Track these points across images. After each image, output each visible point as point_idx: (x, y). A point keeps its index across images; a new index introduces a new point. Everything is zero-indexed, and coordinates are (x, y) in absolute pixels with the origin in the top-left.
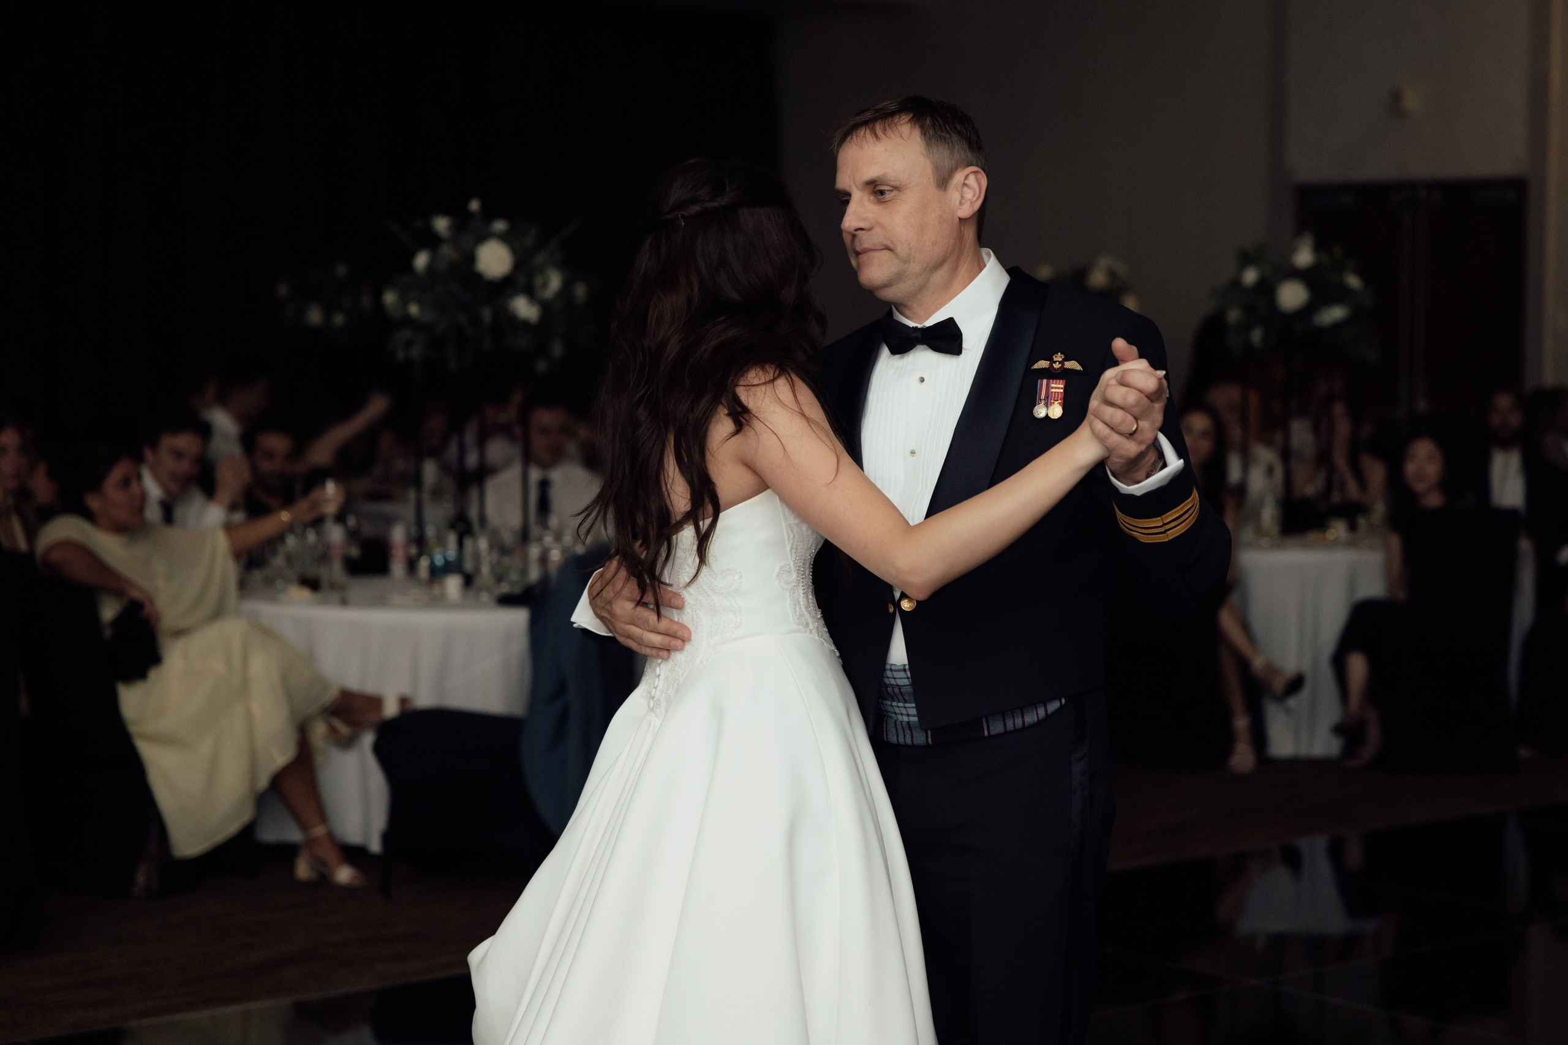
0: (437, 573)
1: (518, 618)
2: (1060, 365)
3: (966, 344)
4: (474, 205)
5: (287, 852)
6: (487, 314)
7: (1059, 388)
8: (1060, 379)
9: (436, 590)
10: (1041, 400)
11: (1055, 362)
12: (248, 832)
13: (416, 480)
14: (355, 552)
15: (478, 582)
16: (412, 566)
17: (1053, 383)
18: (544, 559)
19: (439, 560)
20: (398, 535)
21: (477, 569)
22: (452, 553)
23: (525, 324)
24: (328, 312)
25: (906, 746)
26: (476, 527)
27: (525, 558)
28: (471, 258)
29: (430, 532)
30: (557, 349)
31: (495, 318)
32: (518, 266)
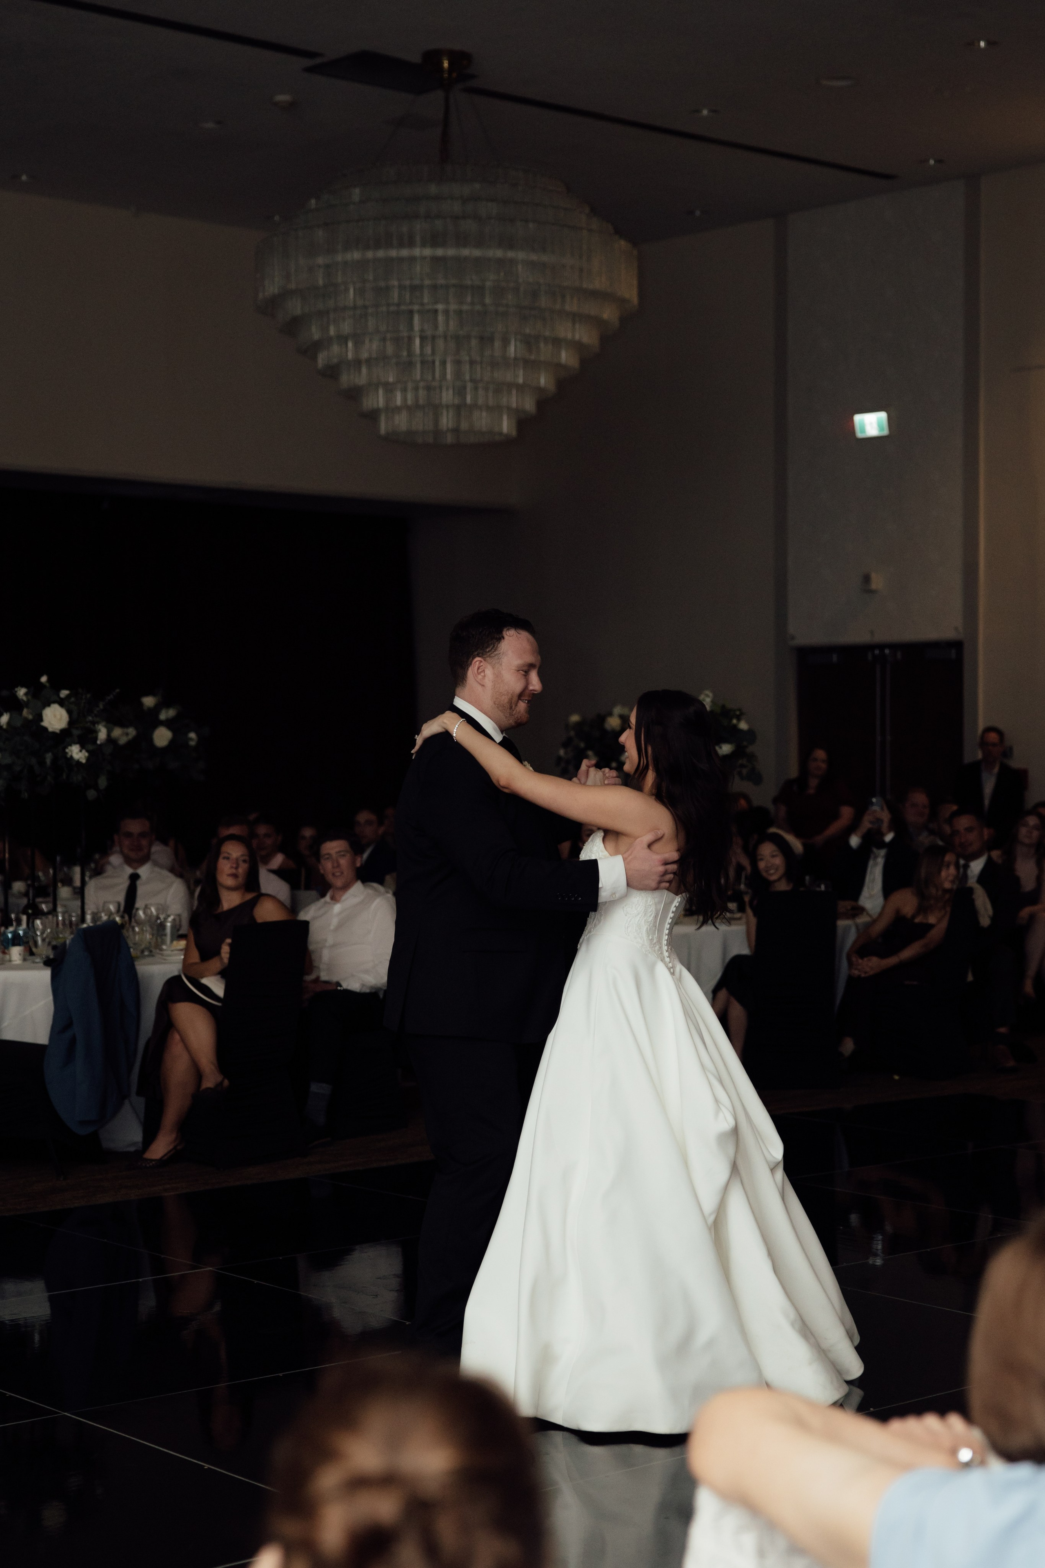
4: (45, 679)
6: (50, 757)
23: (78, 762)
28: (39, 717)
30: (103, 782)
31: (55, 760)
32: (71, 723)
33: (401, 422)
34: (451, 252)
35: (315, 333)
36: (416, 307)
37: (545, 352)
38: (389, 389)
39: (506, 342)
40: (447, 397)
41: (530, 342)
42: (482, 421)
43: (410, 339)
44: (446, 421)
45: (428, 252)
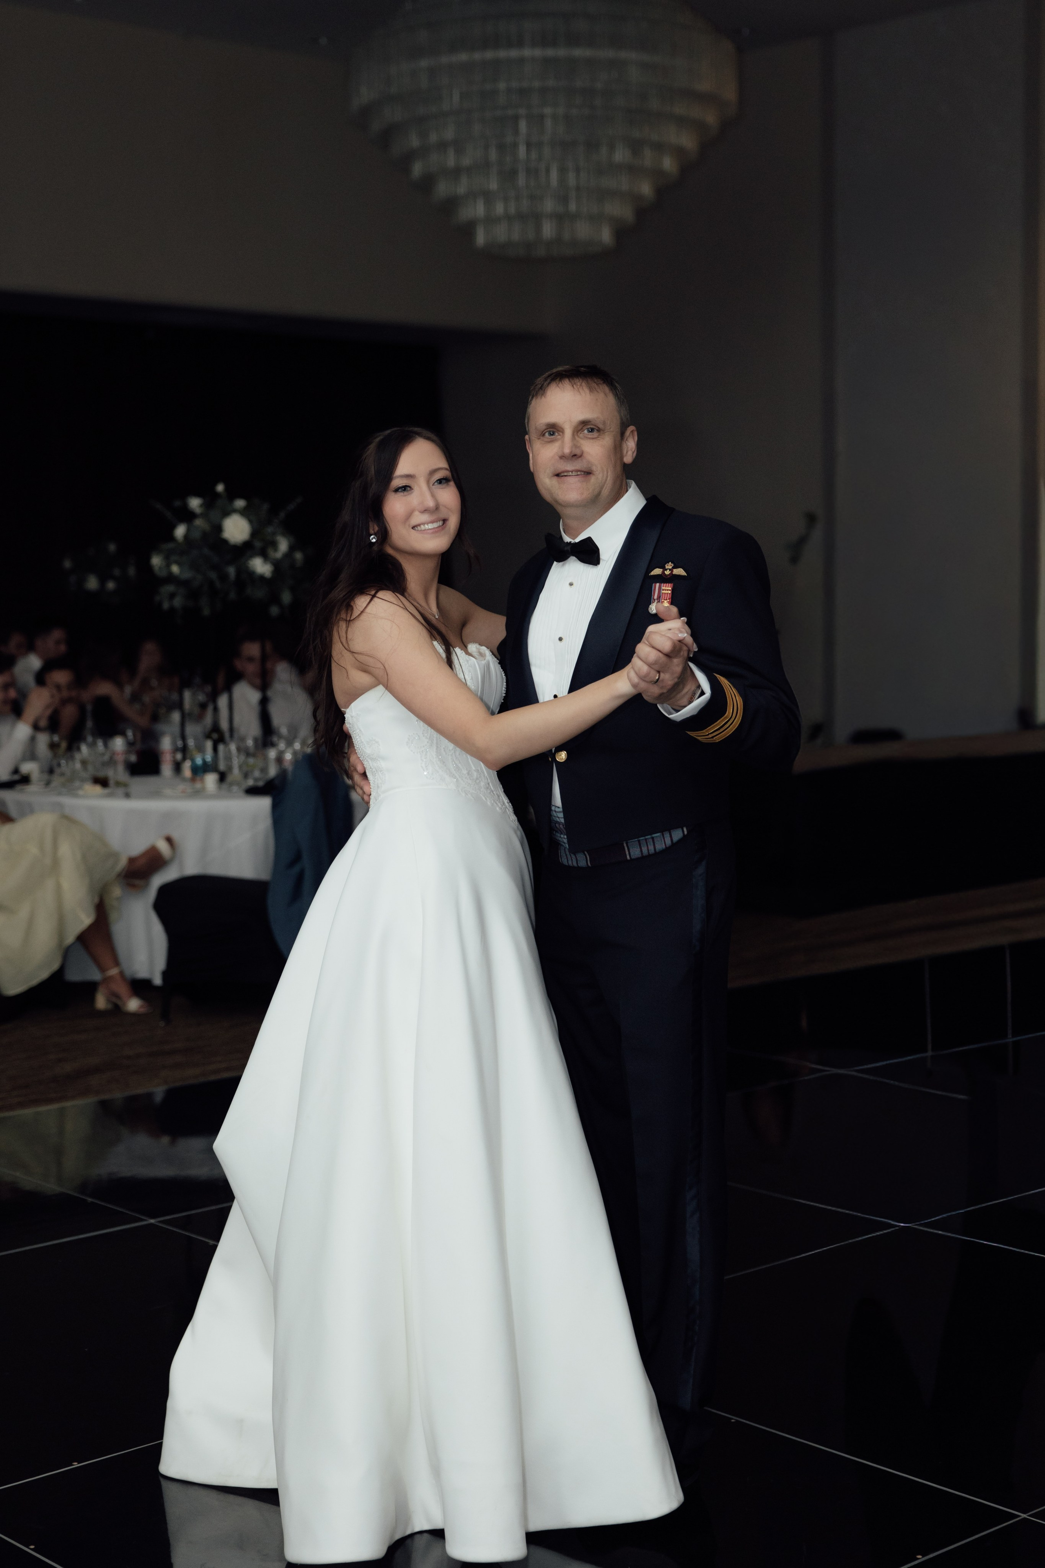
0: (199, 771)
1: (264, 803)
2: (670, 572)
3: (603, 555)
4: (220, 488)
5: (90, 988)
6: (231, 571)
7: (668, 590)
8: (669, 583)
9: (198, 785)
10: (654, 600)
11: (666, 570)
12: (57, 976)
13: (180, 706)
14: (133, 758)
15: (230, 778)
16: (178, 768)
17: (663, 587)
18: (279, 760)
19: (199, 761)
20: (166, 744)
21: (230, 768)
22: (209, 758)
23: (262, 578)
24: (103, 581)
25: (574, 867)
26: (227, 735)
27: (266, 758)
28: (218, 528)
29: (191, 743)
30: (286, 597)
31: (239, 573)
32: (254, 534)
33: (501, 233)
34: (562, 52)
35: (415, 141)
36: (522, 111)
37: (648, 158)
38: (488, 197)
39: (612, 147)
40: (549, 205)
41: (636, 146)
42: (583, 231)
43: (515, 145)
44: (548, 230)
45: (538, 52)
